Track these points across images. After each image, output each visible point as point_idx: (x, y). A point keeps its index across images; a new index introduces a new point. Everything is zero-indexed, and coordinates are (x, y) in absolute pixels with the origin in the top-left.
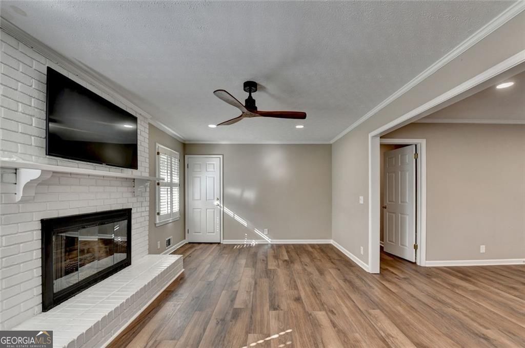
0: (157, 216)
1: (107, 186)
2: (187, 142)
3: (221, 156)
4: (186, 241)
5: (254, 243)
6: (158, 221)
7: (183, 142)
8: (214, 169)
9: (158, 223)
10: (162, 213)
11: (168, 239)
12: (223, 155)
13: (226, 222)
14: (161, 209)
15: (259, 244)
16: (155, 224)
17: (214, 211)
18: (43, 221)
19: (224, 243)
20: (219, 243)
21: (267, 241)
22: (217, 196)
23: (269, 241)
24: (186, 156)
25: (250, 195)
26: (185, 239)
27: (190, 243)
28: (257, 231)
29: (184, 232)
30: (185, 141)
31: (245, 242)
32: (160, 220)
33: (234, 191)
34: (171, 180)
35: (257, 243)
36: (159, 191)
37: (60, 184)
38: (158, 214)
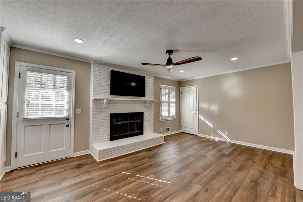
0: (160, 117)
1: (133, 104)
2: (181, 81)
3: (197, 86)
4: (181, 131)
5: (217, 139)
6: (160, 119)
7: (179, 81)
8: (193, 93)
9: (161, 120)
10: (163, 115)
11: (168, 128)
12: (198, 85)
13: (200, 123)
14: (162, 114)
15: (220, 141)
16: (159, 120)
17: (194, 117)
18: (111, 114)
19: (199, 136)
20: (197, 135)
21: (227, 140)
22: (195, 108)
23: (228, 140)
24: (181, 88)
25: (214, 108)
26: (180, 130)
27: (182, 132)
28: (219, 131)
29: (180, 126)
30: (180, 80)
31: (212, 137)
32: (162, 118)
33: (204, 106)
34: (169, 100)
35: (219, 140)
36: (161, 105)
37: (116, 103)
38: (161, 116)
